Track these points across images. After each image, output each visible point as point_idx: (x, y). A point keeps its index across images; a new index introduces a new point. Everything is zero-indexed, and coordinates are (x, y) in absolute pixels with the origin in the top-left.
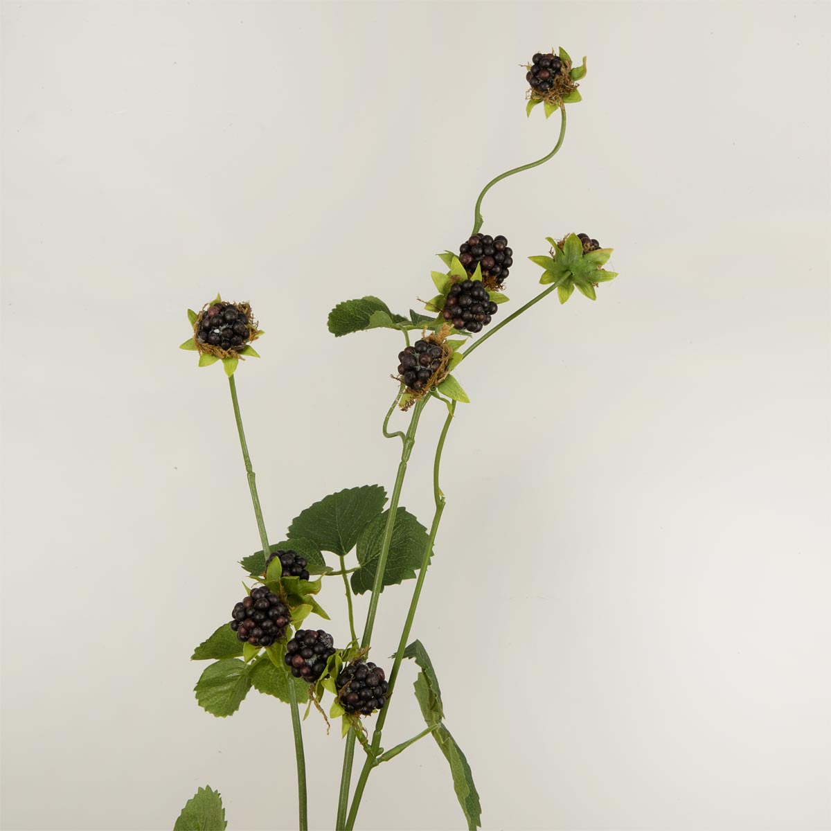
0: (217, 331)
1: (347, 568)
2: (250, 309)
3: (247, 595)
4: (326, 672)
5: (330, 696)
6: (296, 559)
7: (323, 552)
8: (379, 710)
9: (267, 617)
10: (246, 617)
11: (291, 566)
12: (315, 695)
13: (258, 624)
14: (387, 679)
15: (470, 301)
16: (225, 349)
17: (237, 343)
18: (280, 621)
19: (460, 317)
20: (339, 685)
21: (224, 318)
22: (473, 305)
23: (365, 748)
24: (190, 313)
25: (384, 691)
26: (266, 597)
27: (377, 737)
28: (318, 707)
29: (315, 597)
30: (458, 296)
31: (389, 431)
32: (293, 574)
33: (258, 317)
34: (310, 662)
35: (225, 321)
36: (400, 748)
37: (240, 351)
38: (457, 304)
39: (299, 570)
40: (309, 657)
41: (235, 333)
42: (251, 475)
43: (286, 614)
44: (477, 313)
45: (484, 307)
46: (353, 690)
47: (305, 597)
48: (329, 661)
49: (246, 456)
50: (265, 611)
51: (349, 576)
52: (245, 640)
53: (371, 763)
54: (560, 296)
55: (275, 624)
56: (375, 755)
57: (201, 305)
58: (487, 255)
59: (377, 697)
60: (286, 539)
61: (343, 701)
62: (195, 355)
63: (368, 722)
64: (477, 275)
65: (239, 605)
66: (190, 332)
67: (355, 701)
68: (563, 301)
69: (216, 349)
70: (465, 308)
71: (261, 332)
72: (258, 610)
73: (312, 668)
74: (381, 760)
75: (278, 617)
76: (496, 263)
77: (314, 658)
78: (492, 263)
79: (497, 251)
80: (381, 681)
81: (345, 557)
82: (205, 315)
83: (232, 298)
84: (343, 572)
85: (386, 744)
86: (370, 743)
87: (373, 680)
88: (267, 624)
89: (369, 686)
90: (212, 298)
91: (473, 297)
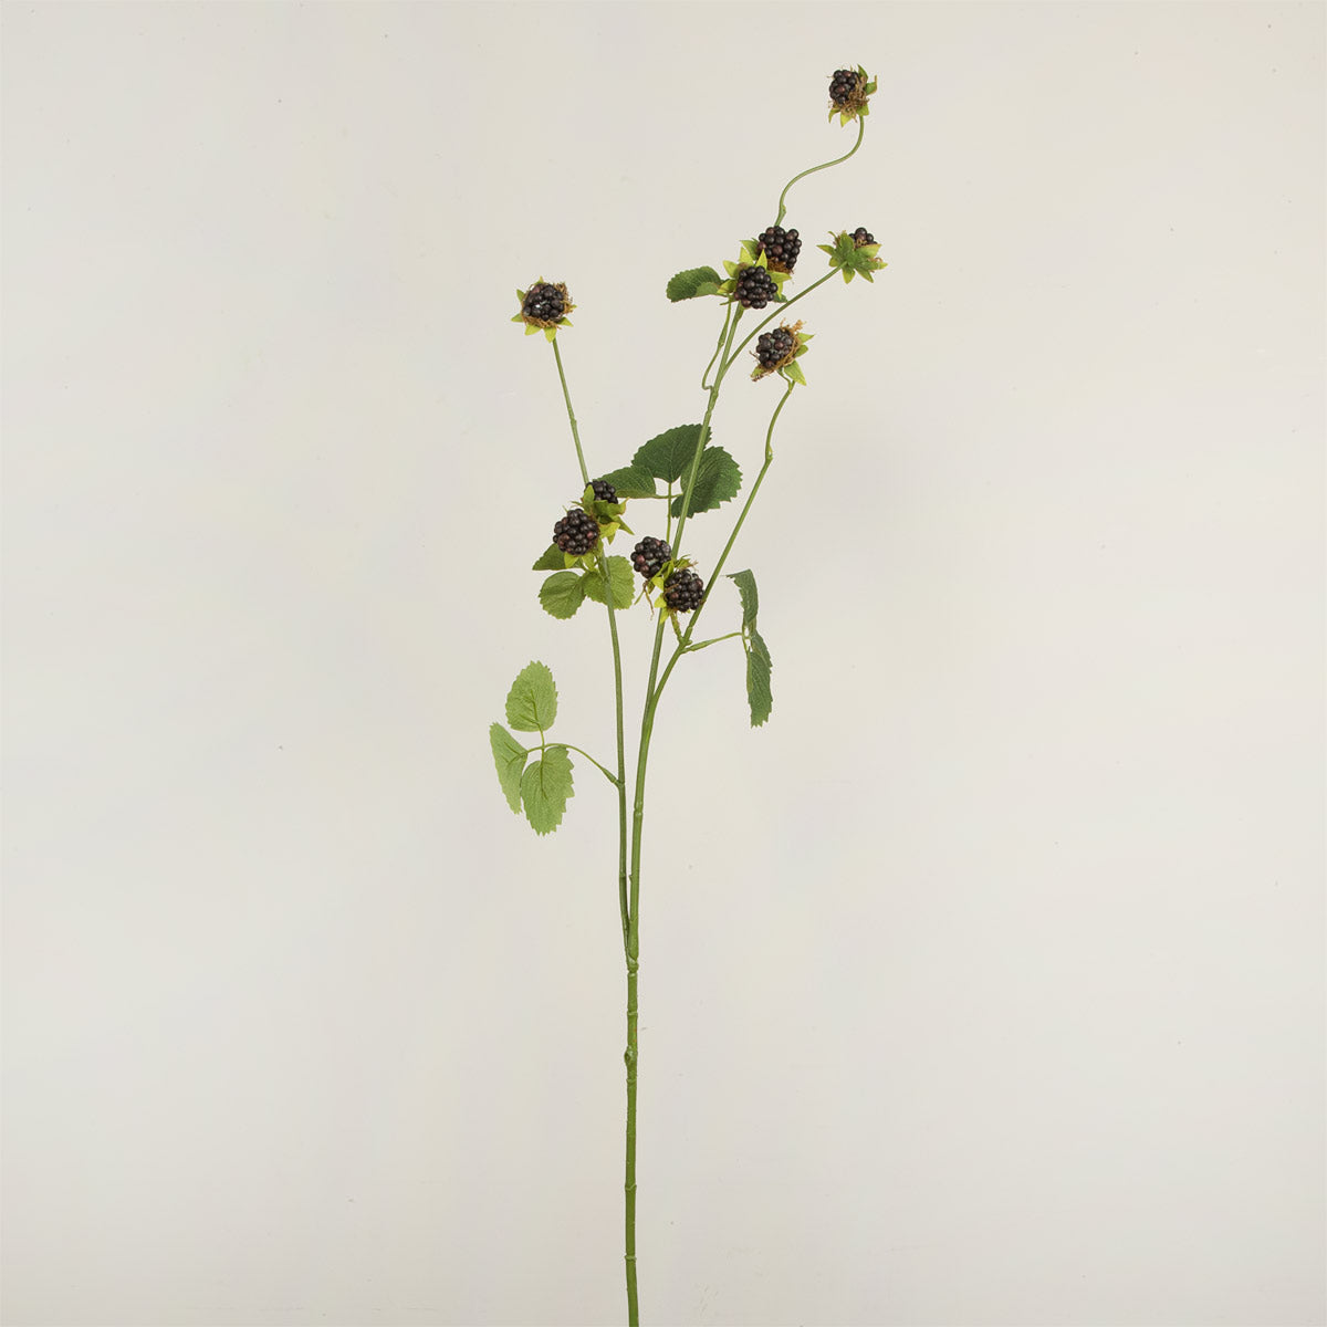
0: (538, 306)
1: (673, 494)
2: (565, 288)
3: (566, 515)
4: (659, 573)
5: (658, 591)
6: (607, 487)
7: (656, 479)
8: (693, 612)
9: (579, 532)
10: (563, 532)
11: (603, 493)
12: (647, 588)
13: (573, 537)
14: (704, 588)
15: (753, 284)
16: (545, 320)
17: (554, 316)
18: (590, 534)
19: (746, 297)
20: (667, 584)
21: (543, 295)
22: (755, 287)
23: (678, 638)
24: (519, 292)
25: (700, 597)
26: (579, 516)
27: (689, 632)
28: (648, 598)
29: (622, 517)
30: (745, 279)
31: (706, 385)
32: (603, 499)
33: (573, 294)
34: (650, 563)
35: (544, 298)
36: (705, 644)
37: (558, 322)
38: (744, 287)
39: (609, 495)
40: (650, 559)
41: (552, 307)
42: (573, 422)
43: (596, 529)
44: (759, 294)
45: (764, 289)
46: (676, 590)
47: (613, 518)
48: (664, 566)
49: (569, 406)
50: (578, 527)
51: (673, 500)
52: (564, 550)
53: (680, 651)
54: (845, 277)
55: (586, 537)
56: (684, 644)
57: (527, 286)
58: (778, 244)
59: (693, 600)
60: (630, 465)
61: (667, 597)
62: (523, 326)
63: (684, 618)
64: (763, 261)
65: (558, 523)
66: (518, 307)
67: (675, 599)
68: (847, 282)
69: (538, 320)
70: (750, 290)
71: (575, 306)
72: (573, 526)
73: (650, 568)
74: (689, 649)
75: (587, 532)
76: (784, 251)
77: (654, 561)
78: (780, 250)
79: (787, 241)
80: (700, 588)
81: (673, 484)
82: (530, 293)
83: (552, 279)
84: (670, 497)
85: (695, 639)
86: (683, 635)
87: (693, 586)
88: (580, 537)
89: (689, 591)
90: (537, 280)
91: (755, 281)
